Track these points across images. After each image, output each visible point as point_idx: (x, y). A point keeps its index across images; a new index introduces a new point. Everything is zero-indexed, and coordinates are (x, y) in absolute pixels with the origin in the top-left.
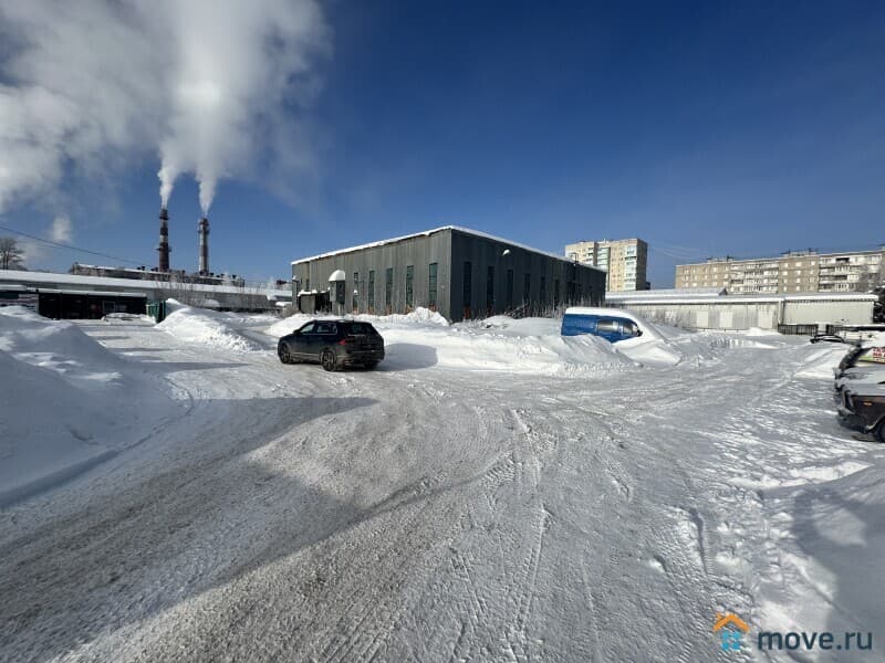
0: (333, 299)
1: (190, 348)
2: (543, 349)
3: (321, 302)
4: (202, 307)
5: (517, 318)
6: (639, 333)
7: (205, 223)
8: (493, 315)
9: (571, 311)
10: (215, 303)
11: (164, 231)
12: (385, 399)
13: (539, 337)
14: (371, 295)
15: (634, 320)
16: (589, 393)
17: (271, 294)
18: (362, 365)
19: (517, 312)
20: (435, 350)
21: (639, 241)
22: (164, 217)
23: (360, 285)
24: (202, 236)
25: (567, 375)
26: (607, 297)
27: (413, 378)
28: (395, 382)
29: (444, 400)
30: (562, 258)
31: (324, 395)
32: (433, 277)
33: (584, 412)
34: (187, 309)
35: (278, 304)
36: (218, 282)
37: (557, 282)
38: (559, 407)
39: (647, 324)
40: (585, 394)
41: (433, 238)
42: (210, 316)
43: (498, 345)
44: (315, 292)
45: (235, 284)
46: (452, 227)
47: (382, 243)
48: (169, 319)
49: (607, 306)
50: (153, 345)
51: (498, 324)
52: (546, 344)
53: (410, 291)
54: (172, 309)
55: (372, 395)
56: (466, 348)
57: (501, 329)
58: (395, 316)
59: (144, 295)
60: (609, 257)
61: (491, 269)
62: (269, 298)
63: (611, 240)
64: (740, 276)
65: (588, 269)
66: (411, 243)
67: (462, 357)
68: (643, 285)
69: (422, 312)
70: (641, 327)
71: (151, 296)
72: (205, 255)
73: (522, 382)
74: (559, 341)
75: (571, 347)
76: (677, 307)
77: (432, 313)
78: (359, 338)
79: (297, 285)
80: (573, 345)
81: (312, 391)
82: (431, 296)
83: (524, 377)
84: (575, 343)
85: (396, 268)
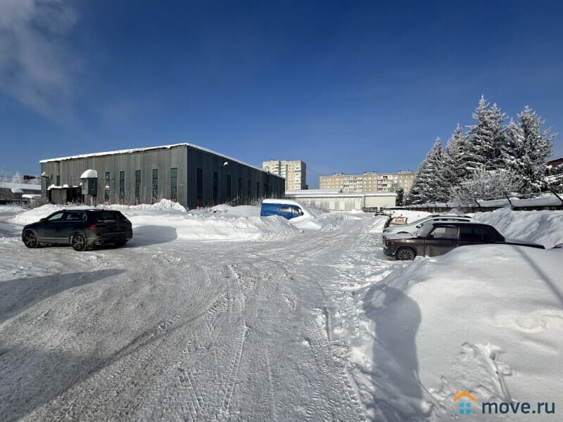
0: (85, 192)
2: (249, 225)
3: (73, 195)
5: (233, 206)
6: (302, 214)
8: (218, 204)
9: (266, 201)
12: (132, 269)
13: (247, 218)
14: (122, 189)
15: (299, 206)
16: (275, 250)
17: (16, 187)
18: (113, 244)
19: (233, 202)
20: (175, 229)
21: (302, 162)
23: (112, 182)
25: (263, 240)
26: (286, 193)
28: (142, 255)
29: (180, 264)
30: (261, 169)
31: (72, 271)
32: (173, 178)
33: (272, 261)
35: (24, 196)
37: (258, 183)
38: (258, 260)
39: (306, 208)
43: (221, 224)
44: (66, 186)
46: (187, 144)
47: (131, 151)
49: (286, 198)
51: (221, 210)
52: (251, 221)
53: (156, 187)
55: (120, 266)
56: (198, 226)
57: (223, 213)
58: (143, 206)
60: (287, 170)
61: (216, 175)
62: (14, 191)
63: (288, 160)
64: (347, 183)
65: (275, 177)
66: (155, 153)
67: (196, 233)
68: (304, 187)
69: (166, 203)
70: (303, 211)
73: (236, 247)
74: (258, 220)
75: (265, 223)
76: (320, 199)
77: (173, 203)
78: (109, 223)
79: (48, 181)
80: (267, 222)
81: (59, 269)
82: (172, 191)
84: (268, 220)
85: (144, 170)
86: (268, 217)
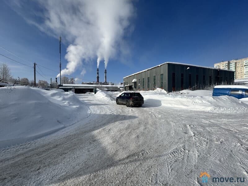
0: (133, 87)
1: (98, 100)
2: (203, 101)
4: (103, 90)
5: (193, 90)
7: (106, 71)
8: (183, 90)
9: (216, 87)
10: (106, 89)
11: (98, 74)
13: (202, 97)
16: (227, 120)
17: (119, 86)
19: (193, 88)
20: (161, 101)
22: (98, 70)
24: (105, 74)
26: (235, 81)
27: (152, 110)
30: (213, 68)
32: (162, 79)
33: (224, 129)
34: (100, 91)
36: (108, 84)
37: (211, 77)
40: (225, 120)
41: (162, 67)
42: (104, 92)
44: (129, 85)
45: (111, 84)
46: (168, 62)
47: (146, 70)
48: (97, 93)
50: (91, 99)
52: (205, 99)
53: (155, 83)
54: (98, 91)
55: (137, 115)
56: (172, 100)
57: (187, 94)
58: (150, 91)
59: (93, 88)
60: (236, 66)
62: (118, 87)
63: (237, 60)
66: (155, 69)
67: (170, 104)
69: (159, 90)
71: (94, 88)
72: (106, 78)
73: (193, 114)
74: (211, 98)
75: (217, 100)
77: (162, 90)
80: (218, 100)
82: (161, 84)
83: (195, 112)
84: (219, 99)
85: (151, 77)
86: (219, 97)
